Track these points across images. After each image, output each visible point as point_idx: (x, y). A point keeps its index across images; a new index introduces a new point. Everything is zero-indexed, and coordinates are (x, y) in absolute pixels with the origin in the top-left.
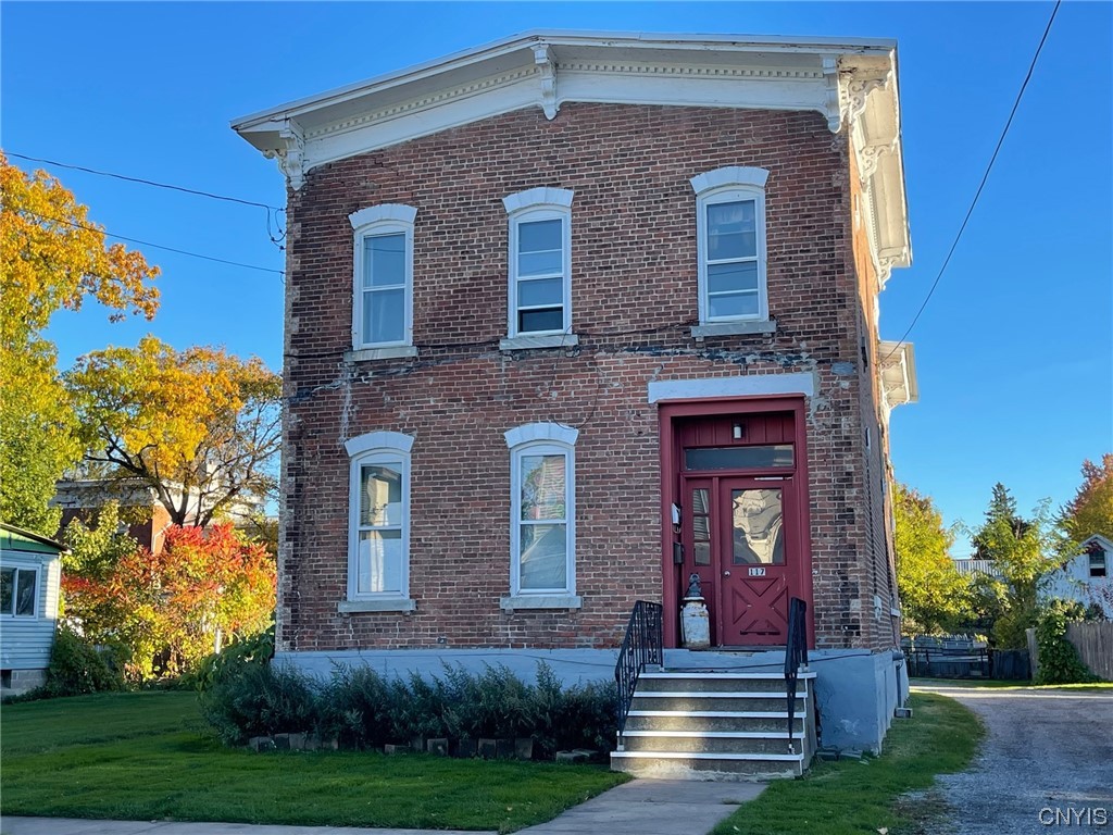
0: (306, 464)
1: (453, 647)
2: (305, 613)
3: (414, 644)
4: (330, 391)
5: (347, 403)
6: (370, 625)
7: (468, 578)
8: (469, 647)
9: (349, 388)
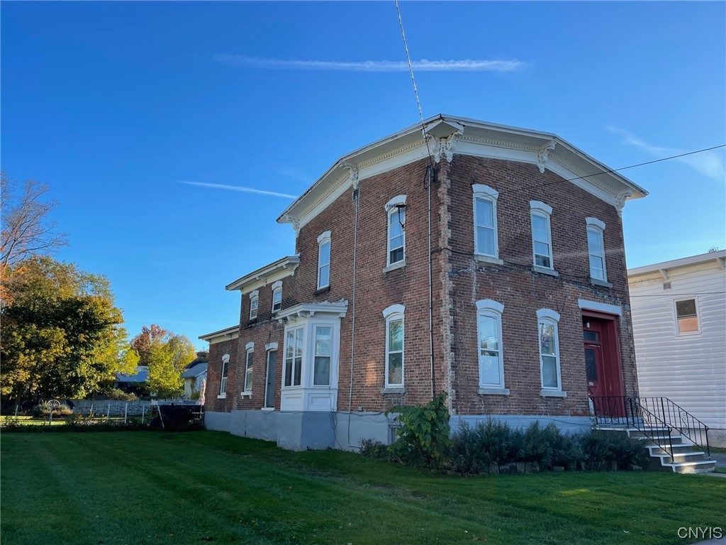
0: (458, 310)
1: (524, 414)
2: (462, 393)
3: (508, 413)
4: (466, 273)
5: (475, 282)
6: (490, 401)
7: (527, 380)
8: (529, 414)
9: (475, 273)
